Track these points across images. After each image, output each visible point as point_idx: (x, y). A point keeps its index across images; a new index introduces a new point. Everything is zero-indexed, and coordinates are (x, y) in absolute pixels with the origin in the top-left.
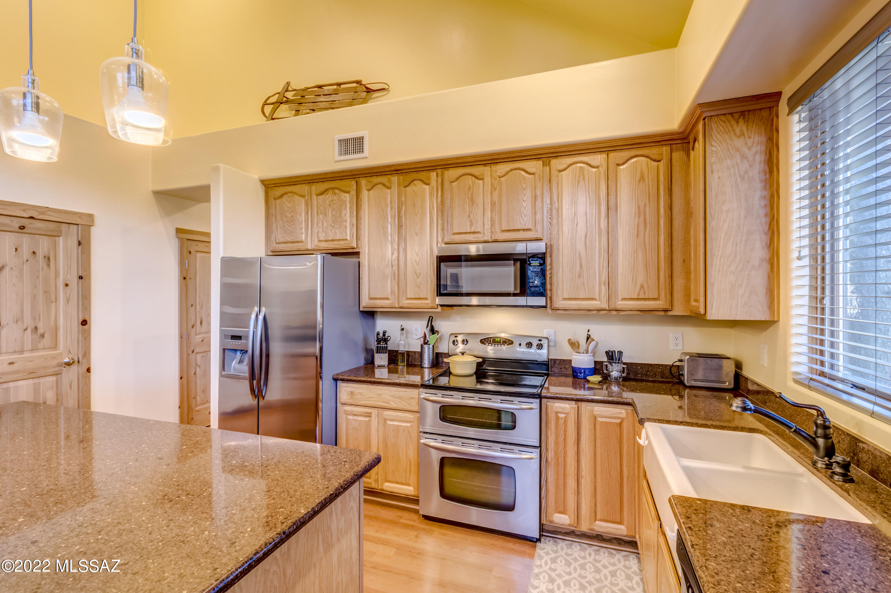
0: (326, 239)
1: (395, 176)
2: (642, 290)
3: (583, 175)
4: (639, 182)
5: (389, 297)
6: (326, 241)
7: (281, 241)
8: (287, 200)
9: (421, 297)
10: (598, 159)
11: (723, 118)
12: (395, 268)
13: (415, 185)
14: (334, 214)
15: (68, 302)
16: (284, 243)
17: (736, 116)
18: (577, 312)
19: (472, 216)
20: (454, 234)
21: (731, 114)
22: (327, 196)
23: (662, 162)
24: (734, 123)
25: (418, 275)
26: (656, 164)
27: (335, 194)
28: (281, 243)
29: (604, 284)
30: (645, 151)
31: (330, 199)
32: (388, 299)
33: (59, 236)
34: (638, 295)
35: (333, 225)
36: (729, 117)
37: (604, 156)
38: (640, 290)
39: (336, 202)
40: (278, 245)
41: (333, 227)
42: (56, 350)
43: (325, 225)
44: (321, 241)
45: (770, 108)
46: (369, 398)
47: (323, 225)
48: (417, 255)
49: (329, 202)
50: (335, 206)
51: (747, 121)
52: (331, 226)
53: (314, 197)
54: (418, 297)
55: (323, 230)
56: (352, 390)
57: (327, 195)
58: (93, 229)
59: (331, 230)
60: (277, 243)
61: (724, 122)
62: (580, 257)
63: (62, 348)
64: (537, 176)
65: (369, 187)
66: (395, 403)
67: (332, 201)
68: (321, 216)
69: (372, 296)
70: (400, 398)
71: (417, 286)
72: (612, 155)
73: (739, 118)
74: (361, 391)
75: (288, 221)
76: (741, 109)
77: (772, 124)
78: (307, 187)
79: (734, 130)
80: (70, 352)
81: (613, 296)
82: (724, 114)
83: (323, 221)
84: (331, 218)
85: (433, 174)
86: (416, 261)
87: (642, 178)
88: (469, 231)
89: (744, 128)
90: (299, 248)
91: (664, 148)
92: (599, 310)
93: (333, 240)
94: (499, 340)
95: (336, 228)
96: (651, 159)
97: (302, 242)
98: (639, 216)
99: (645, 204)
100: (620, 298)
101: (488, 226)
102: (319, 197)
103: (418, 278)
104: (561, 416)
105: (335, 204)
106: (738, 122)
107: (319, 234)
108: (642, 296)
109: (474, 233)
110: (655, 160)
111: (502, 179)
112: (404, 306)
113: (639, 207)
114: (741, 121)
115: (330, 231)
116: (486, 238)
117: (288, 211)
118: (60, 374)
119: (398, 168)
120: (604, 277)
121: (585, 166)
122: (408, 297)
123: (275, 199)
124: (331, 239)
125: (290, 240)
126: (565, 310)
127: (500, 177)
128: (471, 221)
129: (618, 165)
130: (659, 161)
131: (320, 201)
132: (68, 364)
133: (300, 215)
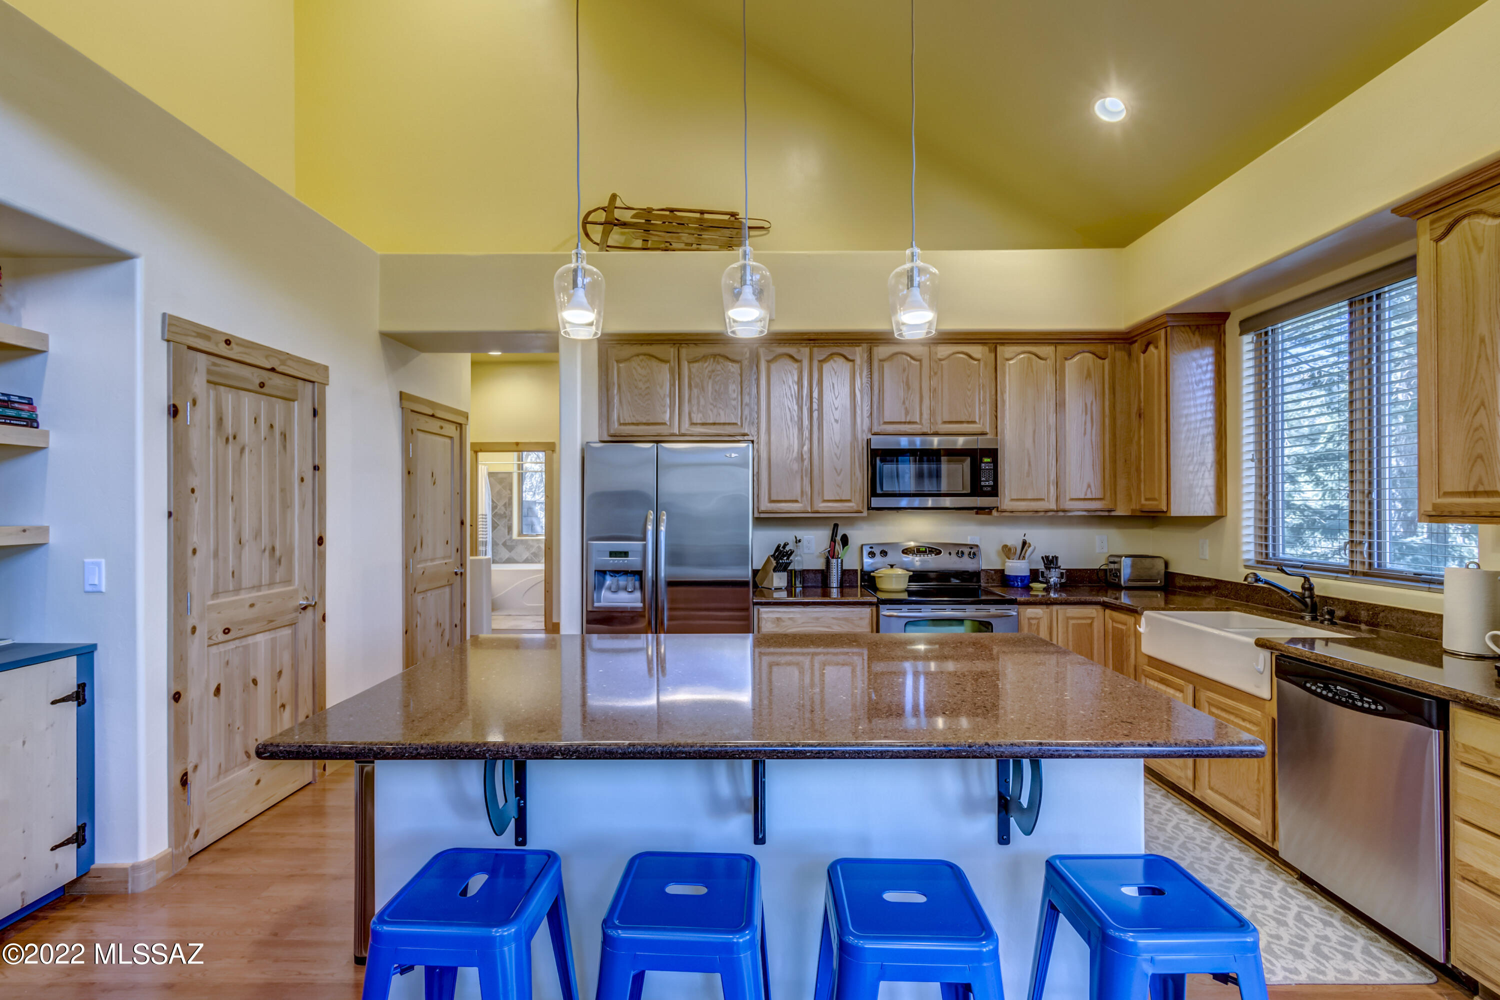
0: (704, 421)
1: (807, 346)
2: (1089, 490)
3: (1031, 366)
4: (1086, 378)
5: (799, 499)
6: (703, 424)
7: (628, 420)
8: (639, 365)
9: (844, 498)
10: (1046, 350)
11: (1183, 329)
12: (806, 462)
13: (835, 361)
14: (717, 388)
15: (304, 506)
16: (633, 424)
17: (1193, 328)
18: (1023, 514)
19: (907, 403)
20: (885, 423)
21: (1189, 326)
22: (706, 365)
23: (1107, 360)
24: (1191, 335)
25: (839, 471)
26: (1101, 361)
27: (718, 363)
28: (629, 424)
29: (1053, 484)
30: (1092, 348)
31: (709, 368)
32: (796, 501)
33: (293, 400)
34: (1086, 495)
35: (715, 404)
36: (1188, 328)
37: (1052, 348)
38: (1087, 490)
39: (719, 373)
40: (623, 427)
41: (715, 406)
42: (290, 585)
43: (702, 402)
44: (696, 424)
45: (1219, 325)
46: (803, 623)
47: (698, 403)
48: (838, 447)
49: (709, 372)
50: (718, 378)
51: (1201, 335)
52: (712, 404)
53: (685, 365)
54: (838, 498)
55: (698, 409)
56: (778, 615)
57: (705, 362)
58: (327, 387)
59: (711, 410)
60: (621, 424)
61: (1183, 332)
62: (1028, 454)
63: (297, 583)
64: (982, 363)
65: (770, 358)
66: (840, 626)
67: (713, 371)
68: (695, 391)
69: (774, 498)
70: (846, 620)
71: (838, 485)
72: (1060, 348)
73: (1195, 331)
74: (791, 616)
75: (640, 394)
76: (1198, 323)
77: (1220, 340)
78: (672, 350)
79: (1191, 341)
80: (305, 589)
81: (1061, 496)
82: (1184, 326)
83: (698, 398)
84: (712, 394)
85: (858, 350)
86: (836, 454)
87: (1089, 376)
88: (903, 420)
89: (1199, 340)
90: (659, 432)
91: (1109, 346)
92: (1046, 511)
93: (714, 424)
94: (924, 549)
95: (720, 408)
96: (1097, 356)
97: (664, 424)
98: (1086, 414)
99: (1092, 402)
100: (1068, 498)
101: (926, 416)
102: (691, 365)
103: (839, 475)
104: (1034, 622)
105: (718, 375)
106: (1194, 334)
107: (693, 415)
108: (1089, 496)
109: (910, 423)
110: (1100, 358)
111: (943, 362)
112: (820, 510)
113: (1086, 404)
114: (1197, 333)
115: (710, 413)
116: (925, 430)
117: (640, 380)
118: (295, 624)
119: (812, 337)
120: (1053, 476)
121: (1033, 357)
122: (826, 498)
123: (618, 361)
124: (711, 422)
125: (644, 421)
126: (1012, 512)
127: (941, 360)
128: (906, 409)
129: (1066, 359)
130: (1104, 359)
131: (694, 370)
132: (305, 608)
133: (662, 387)
